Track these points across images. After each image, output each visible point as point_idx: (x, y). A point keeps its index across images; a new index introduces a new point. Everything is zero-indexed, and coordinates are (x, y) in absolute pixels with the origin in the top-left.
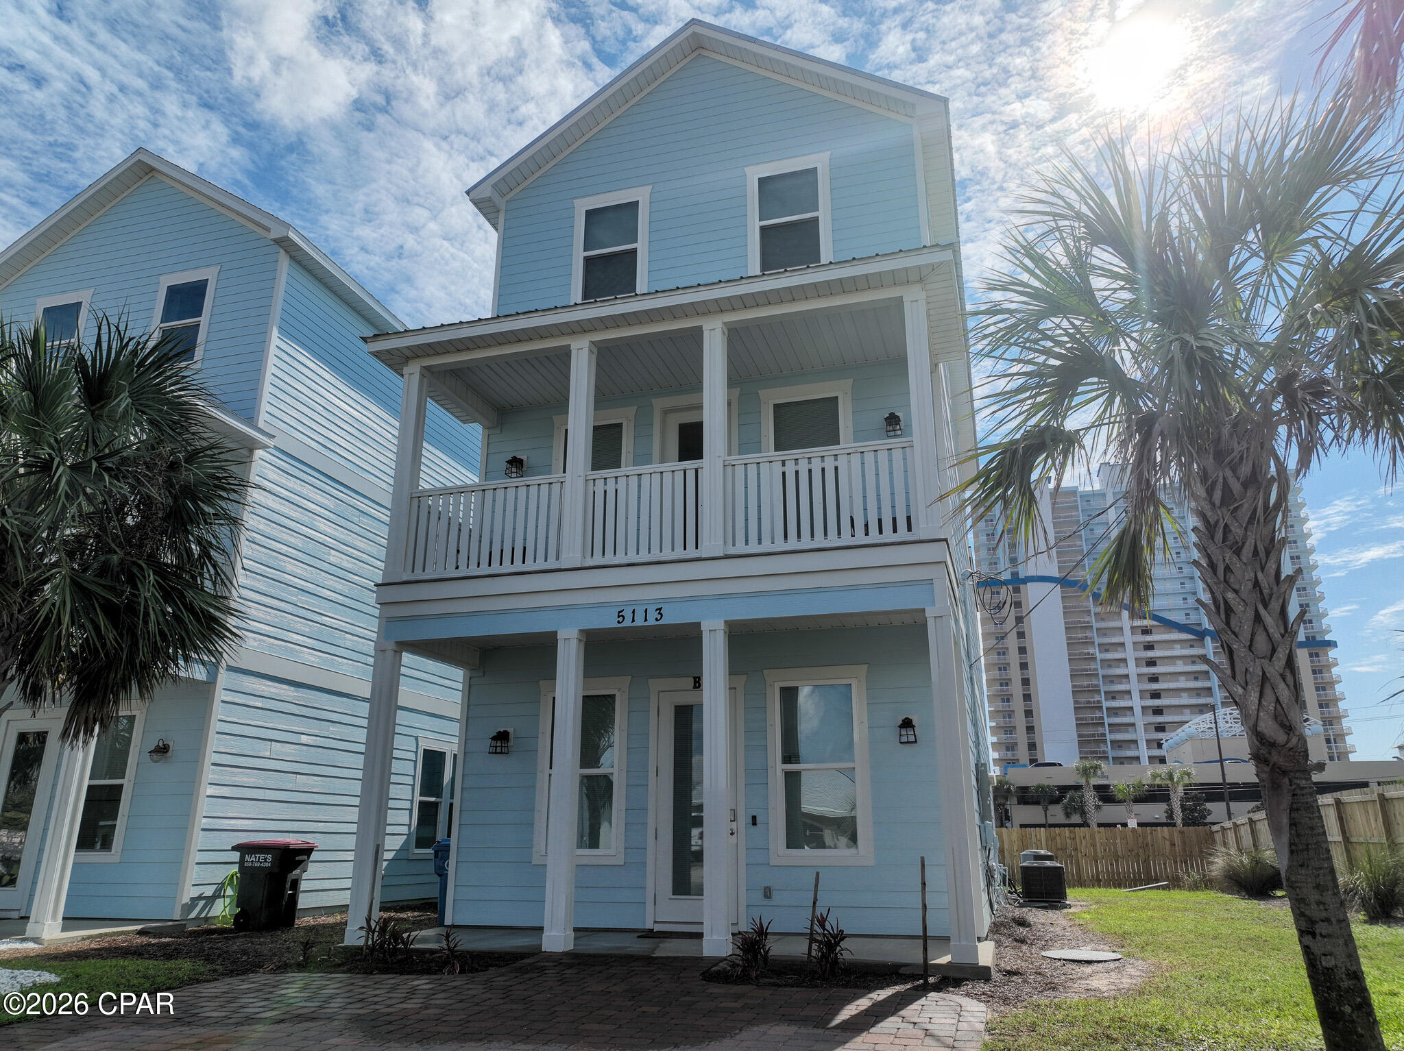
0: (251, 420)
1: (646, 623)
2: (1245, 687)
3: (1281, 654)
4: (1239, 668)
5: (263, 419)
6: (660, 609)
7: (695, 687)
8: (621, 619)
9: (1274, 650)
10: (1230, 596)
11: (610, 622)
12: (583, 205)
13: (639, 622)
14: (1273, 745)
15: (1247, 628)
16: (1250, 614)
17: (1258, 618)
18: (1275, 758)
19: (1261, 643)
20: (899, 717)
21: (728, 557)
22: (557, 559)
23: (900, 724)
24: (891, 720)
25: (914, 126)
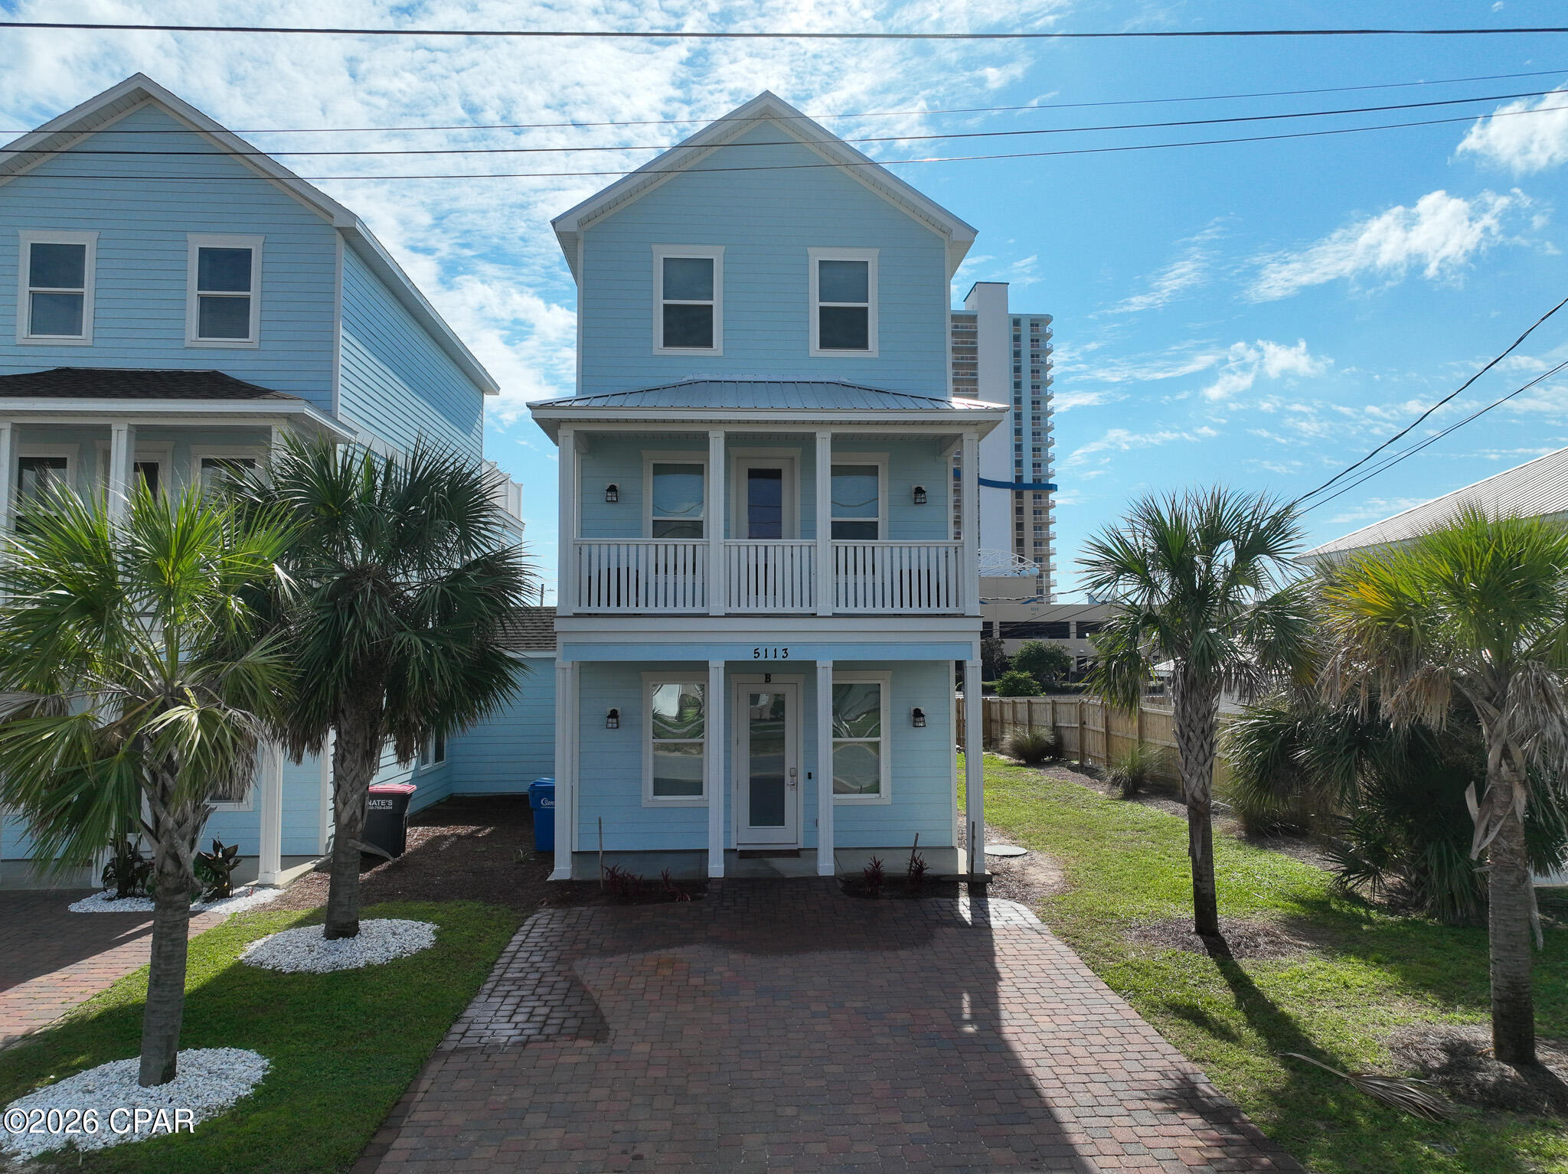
0: (330, 414)
1: (776, 659)
2: (1191, 776)
3: (1209, 763)
4: (1189, 766)
5: (342, 414)
6: (786, 650)
7: (766, 681)
8: (757, 655)
9: (1206, 761)
10: (1191, 734)
11: (750, 657)
12: (663, 252)
13: (771, 658)
14: (1199, 802)
15: (1196, 749)
16: (1199, 744)
17: (1202, 745)
18: (1199, 808)
19: (1201, 758)
20: (913, 708)
21: (835, 616)
22: (703, 606)
23: (912, 713)
24: (905, 712)
25: (947, 241)
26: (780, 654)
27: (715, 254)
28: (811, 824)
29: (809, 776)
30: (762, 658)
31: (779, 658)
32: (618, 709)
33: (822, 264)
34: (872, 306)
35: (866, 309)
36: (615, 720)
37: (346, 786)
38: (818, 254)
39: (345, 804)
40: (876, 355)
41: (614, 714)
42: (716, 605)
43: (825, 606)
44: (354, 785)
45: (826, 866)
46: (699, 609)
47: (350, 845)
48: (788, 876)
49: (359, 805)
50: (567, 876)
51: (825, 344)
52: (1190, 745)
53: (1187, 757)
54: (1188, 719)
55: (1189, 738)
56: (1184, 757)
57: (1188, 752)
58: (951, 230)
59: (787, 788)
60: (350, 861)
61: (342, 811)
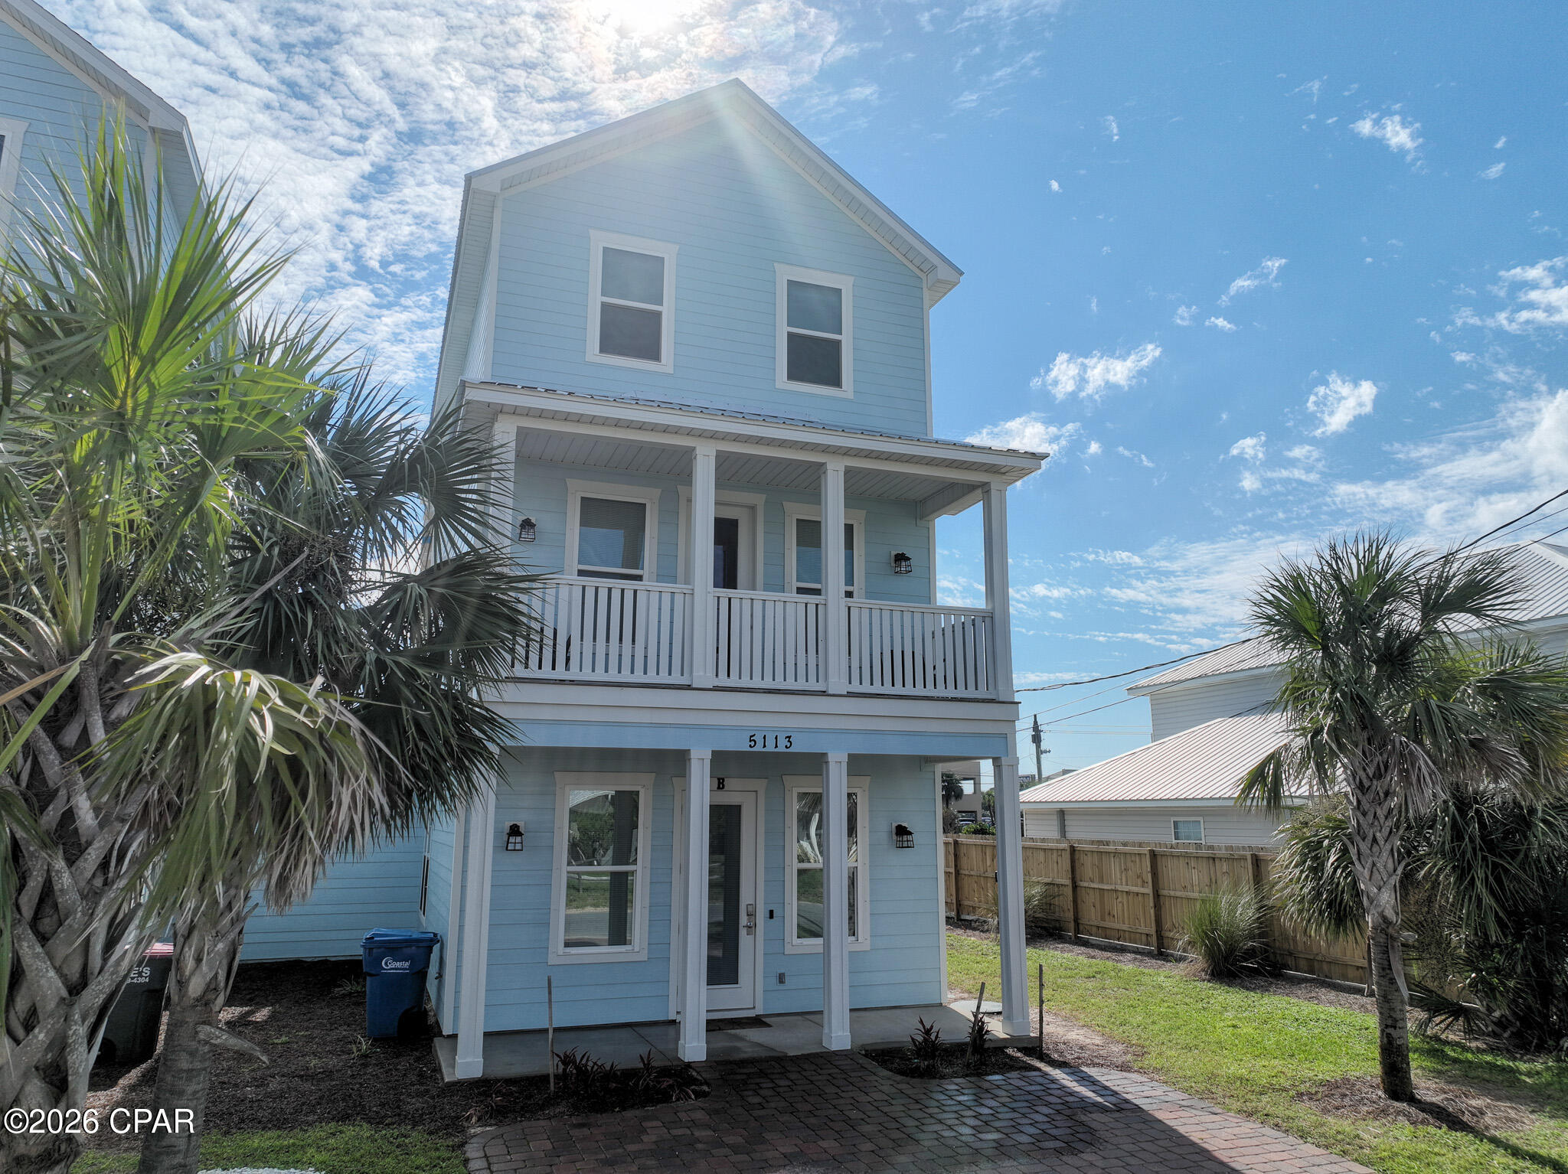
1: (776, 750)
6: (789, 737)
7: (719, 788)
8: (753, 743)
11: (744, 747)
12: (600, 240)
13: (770, 748)
20: (895, 825)
21: (850, 695)
22: (682, 675)
23: (894, 831)
24: (885, 828)
25: (925, 281)
26: (783, 743)
27: (667, 252)
28: (774, 980)
29: (771, 914)
30: (759, 748)
31: (781, 749)
32: (521, 824)
33: (791, 284)
34: (846, 339)
35: (839, 342)
36: (518, 839)
38: (786, 273)
40: (850, 395)
41: (515, 831)
42: (701, 673)
43: (837, 683)
45: (839, 1036)
46: (676, 679)
48: (791, 1053)
50: (477, 1073)
51: (792, 375)
52: (1376, 849)
53: (1374, 864)
54: (1370, 817)
55: (1375, 840)
56: (1368, 865)
57: (1375, 859)
58: (934, 267)
59: (743, 932)
60: (198, 1065)
61: (192, 973)
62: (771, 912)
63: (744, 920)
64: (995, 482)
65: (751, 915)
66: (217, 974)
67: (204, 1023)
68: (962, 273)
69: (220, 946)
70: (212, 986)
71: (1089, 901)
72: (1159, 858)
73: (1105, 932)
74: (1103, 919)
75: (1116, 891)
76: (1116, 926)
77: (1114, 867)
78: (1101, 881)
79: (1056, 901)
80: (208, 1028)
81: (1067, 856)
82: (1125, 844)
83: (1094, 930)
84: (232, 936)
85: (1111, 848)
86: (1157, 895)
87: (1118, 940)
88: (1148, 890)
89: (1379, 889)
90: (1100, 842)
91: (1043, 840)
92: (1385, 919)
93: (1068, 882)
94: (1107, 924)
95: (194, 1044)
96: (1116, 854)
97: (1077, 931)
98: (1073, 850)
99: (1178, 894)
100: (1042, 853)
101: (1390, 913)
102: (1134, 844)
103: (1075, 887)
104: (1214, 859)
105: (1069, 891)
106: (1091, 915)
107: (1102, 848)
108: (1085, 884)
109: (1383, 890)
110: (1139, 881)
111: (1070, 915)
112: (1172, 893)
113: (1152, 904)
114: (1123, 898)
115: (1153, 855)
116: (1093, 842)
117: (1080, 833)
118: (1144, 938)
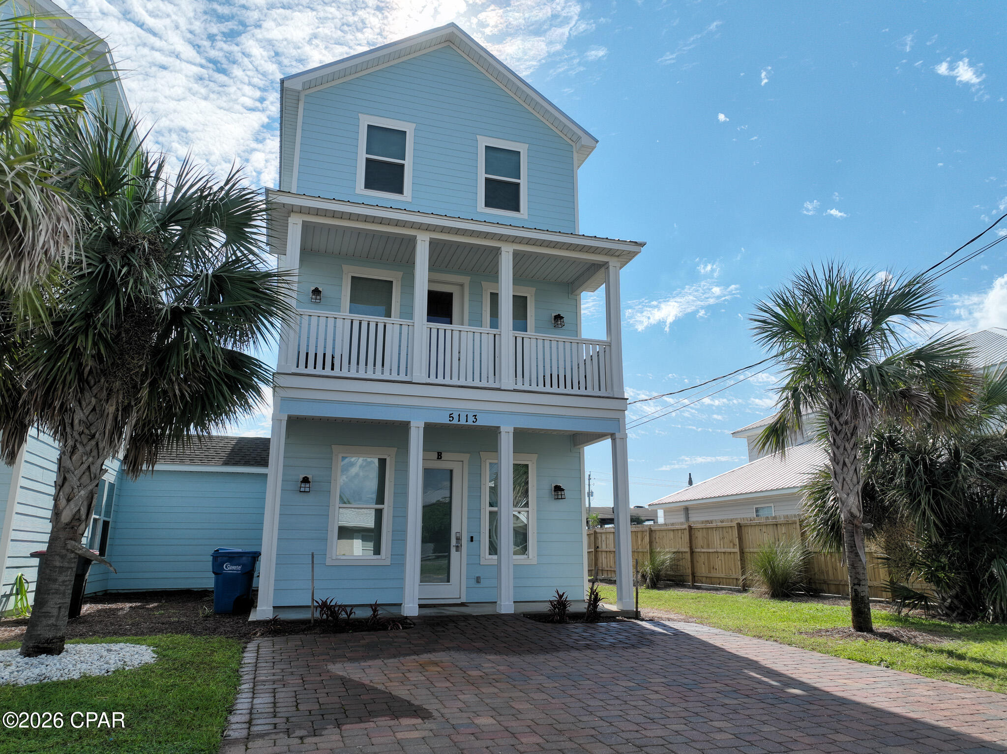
1: (467, 423)
6: (476, 416)
7: (438, 458)
11: (445, 420)
12: (365, 120)
13: (463, 422)
21: (515, 391)
22: (406, 375)
23: (553, 489)
24: (548, 485)
25: (574, 147)
26: (471, 419)
27: (409, 128)
28: (474, 581)
29: (472, 539)
30: (455, 422)
31: (470, 423)
32: (310, 476)
33: (487, 148)
34: (523, 182)
35: (519, 184)
36: (308, 485)
37: (73, 480)
38: (484, 142)
39: (69, 500)
41: (306, 480)
42: (419, 374)
43: (508, 383)
44: (82, 481)
45: (506, 607)
46: (402, 377)
47: (69, 547)
48: (474, 614)
49: (85, 503)
50: (269, 617)
52: (845, 469)
53: (844, 479)
54: (842, 449)
55: (844, 464)
56: (841, 480)
57: (845, 476)
58: (579, 138)
59: (453, 550)
60: (66, 565)
61: (65, 508)
62: (472, 538)
63: (453, 542)
64: (613, 262)
65: (458, 539)
66: (79, 510)
67: (71, 539)
68: (597, 141)
69: (82, 492)
70: (77, 517)
71: (701, 560)
72: (743, 528)
73: (710, 580)
74: (710, 572)
75: (717, 552)
76: (718, 576)
77: (716, 537)
78: (708, 547)
79: (681, 563)
80: (73, 542)
81: (687, 533)
82: (722, 522)
83: (704, 579)
84: (90, 488)
85: (714, 525)
86: (742, 552)
87: (719, 584)
88: (737, 550)
89: (848, 495)
90: (707, 522)
91: (673, 524)
92: (852, 514)
93: (688, 550)
94: (714, 574)
95: (64, 552)
96: (717, 528)
97: (694, 581)
98: (690, 528)
99: (755, 550)
100: (672, 533)
101: (855, 511)
102: (727, 521)
103: (692, 552)
104: (777, 525)
105: (688, 556)
106: (702, 570)
107: (709, 525)
108: (698, 550)
109: (850, 495)
110: (731, 544)
111: (689, 571)
112: (751, 550)
113: (739, 559)
114: (722, 557)
115: (739, 526)
116: (702, 522)
117: (696, 518)
118: (735, 581)
